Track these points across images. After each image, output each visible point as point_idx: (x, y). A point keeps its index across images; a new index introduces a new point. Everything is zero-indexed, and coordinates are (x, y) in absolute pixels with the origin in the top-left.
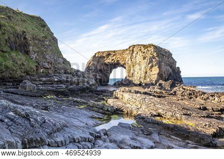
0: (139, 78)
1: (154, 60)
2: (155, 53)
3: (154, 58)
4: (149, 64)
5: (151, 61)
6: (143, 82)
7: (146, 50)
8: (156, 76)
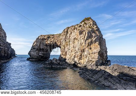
0: (73, 57)
1: (94, 35)
2: (95, 26)
3: (94, 32)
4: (87, 39)
5: (90, 37)
6: (78, 62)
7: (83, 23)
8: (96, 56)
